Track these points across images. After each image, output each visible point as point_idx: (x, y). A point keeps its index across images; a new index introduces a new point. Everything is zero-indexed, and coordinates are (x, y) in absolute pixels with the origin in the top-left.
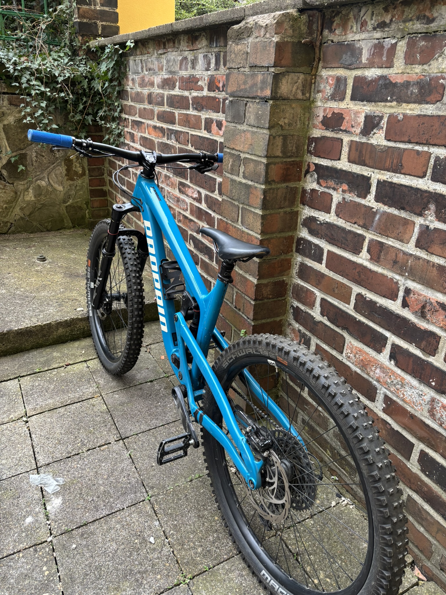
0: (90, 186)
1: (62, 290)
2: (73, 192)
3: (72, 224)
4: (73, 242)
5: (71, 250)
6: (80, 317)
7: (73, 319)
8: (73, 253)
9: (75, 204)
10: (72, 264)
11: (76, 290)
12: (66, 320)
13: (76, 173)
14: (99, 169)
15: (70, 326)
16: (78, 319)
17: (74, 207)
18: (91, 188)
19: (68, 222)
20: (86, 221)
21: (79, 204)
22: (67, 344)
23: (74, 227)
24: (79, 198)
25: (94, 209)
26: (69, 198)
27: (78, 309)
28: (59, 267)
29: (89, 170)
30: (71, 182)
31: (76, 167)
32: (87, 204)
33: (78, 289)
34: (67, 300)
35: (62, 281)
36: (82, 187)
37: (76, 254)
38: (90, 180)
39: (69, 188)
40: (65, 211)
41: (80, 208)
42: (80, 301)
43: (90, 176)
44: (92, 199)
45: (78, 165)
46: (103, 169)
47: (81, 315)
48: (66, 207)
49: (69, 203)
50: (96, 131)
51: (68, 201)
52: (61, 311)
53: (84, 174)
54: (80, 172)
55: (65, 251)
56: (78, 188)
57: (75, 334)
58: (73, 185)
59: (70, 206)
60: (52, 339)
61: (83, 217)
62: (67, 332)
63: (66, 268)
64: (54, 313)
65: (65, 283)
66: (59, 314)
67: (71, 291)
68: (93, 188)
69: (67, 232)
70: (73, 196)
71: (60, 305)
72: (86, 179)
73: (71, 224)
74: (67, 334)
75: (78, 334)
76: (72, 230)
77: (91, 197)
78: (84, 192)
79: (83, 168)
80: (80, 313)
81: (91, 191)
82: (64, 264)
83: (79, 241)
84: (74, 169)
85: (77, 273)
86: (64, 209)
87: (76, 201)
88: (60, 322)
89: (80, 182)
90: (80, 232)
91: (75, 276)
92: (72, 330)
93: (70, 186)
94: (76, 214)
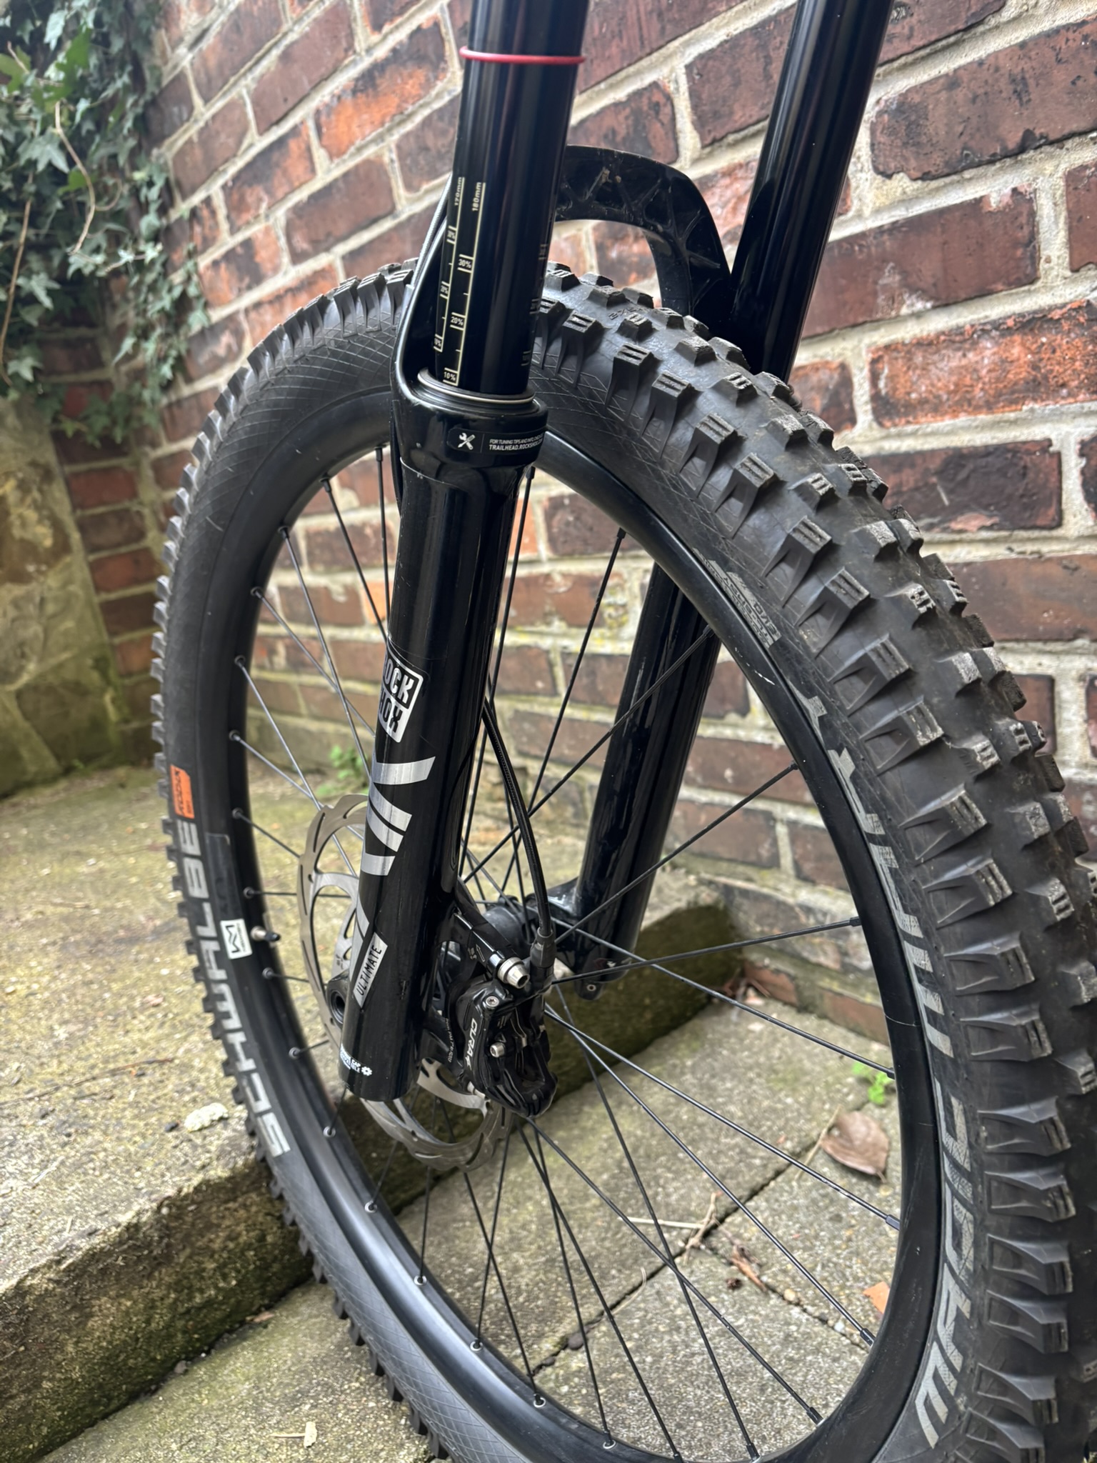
0: (98, 589)
1: (61, 1033)
2: (34, 629)
3: (58, 757)
4: (77, 822)
5: (76, 847)
6: (219, 1172)
7: (177, 1204)
8: (81, 856)
9: (51, 679)
10: (92, 899)
11: (144, 1007)
12: (133, 1228)
13: (30, 549)
14: (123, 515)
15: (166, 1259)
16: (208, 1191)
17: (50, 690)
18: (105, 596)
19: (36, 757)
20: (113, 734)
21: (69, 674)
22: (176, 1392)
23: (68, 771)
24: (66, 648)
25: (135, 679)
26: (23, 656)
27: (193, 1120)
28: (28, 926)
29: (82, 527)
30: (18, 590)
31: (24, 524)
32: (101, 665)
33: (152, 999)
34: (107, 1081)
35: (57, 986)
36: (67, 605)
37: (99, 857)
38: (94, 567)
39: (12, 613)
40: (17, 713)
41: (79, 690)
42: (186, 1067)
43: (91, 548)
44: (117, 640)
45: (32, 515)
46: (138, 513)
47: (222, 1154)
48: (19, 695)
49: (25, 679)
50: (77, 368)
51: (21, 669)
52: (78, 1165)
53: (62, 546)
54: (48, 542)
55: (47, 858)
56: (51, 608)
57: (209, 1303)
58: (28, 598)
59: (32, 688)
60: (54, 1396)
61: (97, 723)
62: (151, 1306)
63: (66, 919)
64: (38, 1197)
65: (71, 991)
66: (73, 1192)
67: (117, 1019)
68: (113, 596)
69: (44, 796)
70: (38, 646)
71: (71, 1128)
72: (78, 563)
73: (52, 764)
74: (158, 1322)
75: (229, 1293)
76: (63, 784)
77: (112, 633)
78: (80, 621)
79: (57, 526)
80: (215, 1144)
81: (109, 610)
82: (50, 910)
83: (99, 810)
84: (17, 532)
85: (127, 928)
86: (12, 705)
87: (53, 661)
88: (93, 1256)
89: (53, 581)
90: (96, 782)
91: (119, 941)
92: (183, 1286)
93: (16, 603)
94: (66, 715)
